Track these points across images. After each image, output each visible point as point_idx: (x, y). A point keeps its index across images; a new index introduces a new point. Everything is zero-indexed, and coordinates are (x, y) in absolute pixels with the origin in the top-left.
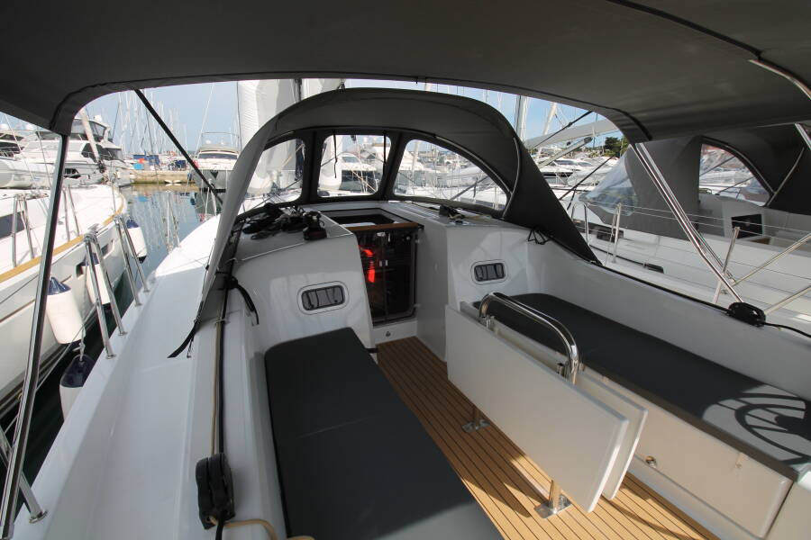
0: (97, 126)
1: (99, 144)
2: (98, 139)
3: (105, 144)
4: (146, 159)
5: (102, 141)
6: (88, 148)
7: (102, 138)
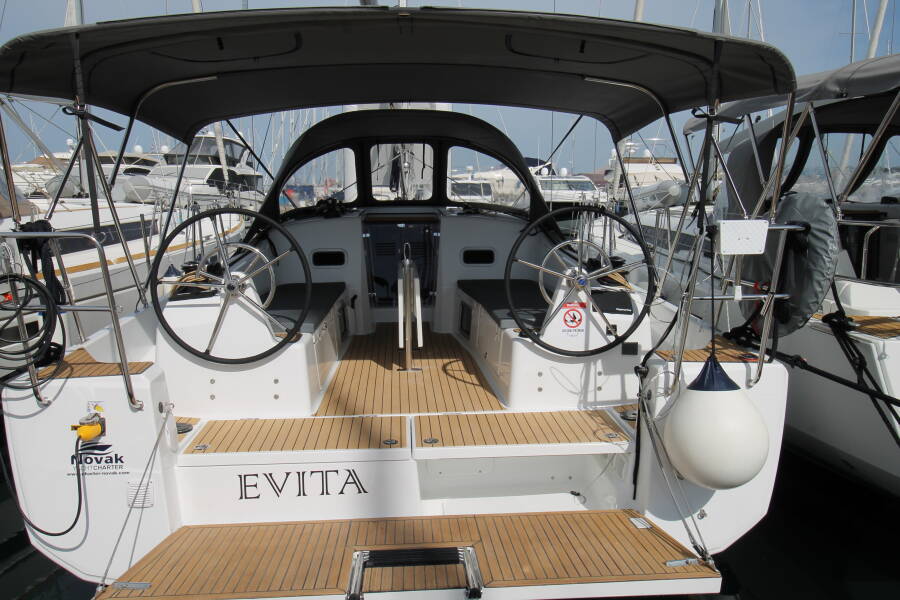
0: (235, 146)
1: (232, 169)
2: (232, 162)
3: (241, 169)
4: (296, 191)
5: (238, 165)
6: (218, 174)
7: (239, 161)
